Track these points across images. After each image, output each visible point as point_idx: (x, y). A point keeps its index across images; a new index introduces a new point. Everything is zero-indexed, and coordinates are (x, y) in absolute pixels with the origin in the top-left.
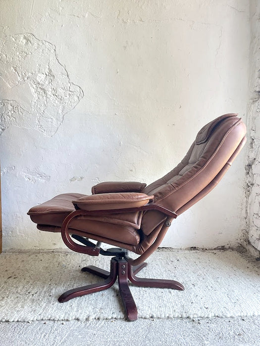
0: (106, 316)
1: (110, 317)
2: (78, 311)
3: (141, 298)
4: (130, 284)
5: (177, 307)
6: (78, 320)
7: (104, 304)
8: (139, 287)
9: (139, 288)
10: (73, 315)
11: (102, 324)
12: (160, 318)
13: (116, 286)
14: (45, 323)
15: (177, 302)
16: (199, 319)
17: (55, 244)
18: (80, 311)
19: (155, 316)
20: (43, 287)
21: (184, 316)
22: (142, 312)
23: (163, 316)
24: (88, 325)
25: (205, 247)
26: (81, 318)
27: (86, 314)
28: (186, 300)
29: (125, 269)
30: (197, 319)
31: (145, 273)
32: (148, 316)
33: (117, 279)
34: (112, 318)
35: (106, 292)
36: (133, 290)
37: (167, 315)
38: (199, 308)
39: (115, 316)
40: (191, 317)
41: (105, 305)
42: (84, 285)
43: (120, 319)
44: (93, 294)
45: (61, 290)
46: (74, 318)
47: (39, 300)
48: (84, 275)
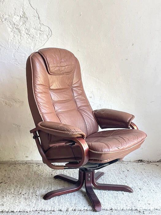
0: (80, 208)
1: (83, 209)
2: (60, 205)
3: (102, 197)
4: (93, 188)
5: (128, 203)
6: (61, 210)
7: (77, 201)
9: (100, 191)
10: (57, 208)
11: (78, 213)
12: (117, 210)
13: (84, 189)
14: (39, 213)
15: (128, 200)
16: (144, 210)
17: (27, 157)
18: (61, 205)
19: (113, 209)
20: (30, 190)
21: (134, 208)
22: (105, 206)
23: (119, 209)
24: (68, 214)
25: (150, 160)
26: (63, 209)
27: (66, 208)
28: (135, 199)
29: (90, 177)
30: (142, 211)
32: (108, 209)
33: (84, 184)
34: (84, 210)
35: (76, 193)
36: (97, 192)
37: (122, 208)
38: (144, 204)
39: (86, 208)
40: (139, 209)
42: (59, 188)
43: (90, 210)
44: (68, 194)
45: (44, 191)
46: (58, 209)
47: (30, 198)
48: (57, 181)
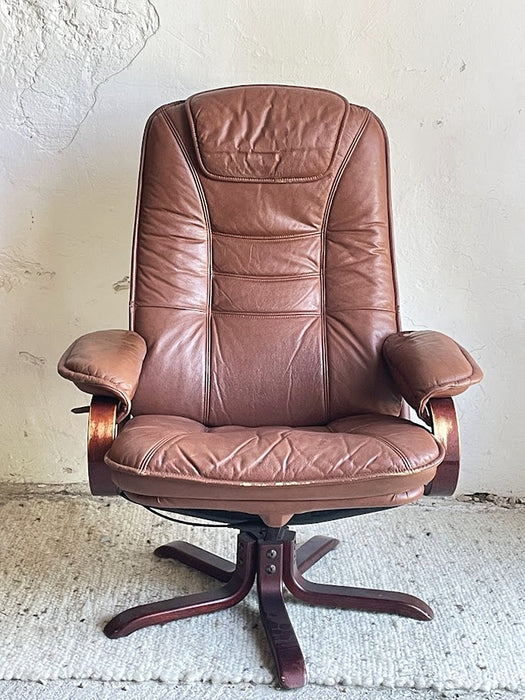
0: (228, 676)
1: (238, 680)
2: (158, 661)
3: (316, 635)
4: (288, 599)
5: (407, 662)
6: (159, 681)
7: (222, 646)
8: (312, 606)
9: (311, 609)
10: (146, 670)
11: (219, 694)
12: (362, 687)
13: (253, 603)
14: (80, 686)
15: (408, 651)
16: (459, 692)
17: (69, 470)
18: (163, 661)
19: (349, 682)
20: (61, 597)
21: (423, 683)
22: (319, 670)
23: (369, 682)
24: (185, 694)
25: (515, 495)
26: (166, 678)
27: (179, 671)
28: (433, 646)
29: (275, 561)
30: (453, 693)
31: (330, 570)
32: (331, 681)
33: (255, 584)
34: (243, 681)
35: (224, 617)
36: (298, 616)
37: (380, 680)
38: (463, 668)
39: (250, 677)
40: (440, 687)
41: (226, 649)
42: (167, 595)
43: (263, 683)
44: (193, 619)
45: (110, 605)
46: (150, 676)
47: (56, 629)
48: (163, 566)
